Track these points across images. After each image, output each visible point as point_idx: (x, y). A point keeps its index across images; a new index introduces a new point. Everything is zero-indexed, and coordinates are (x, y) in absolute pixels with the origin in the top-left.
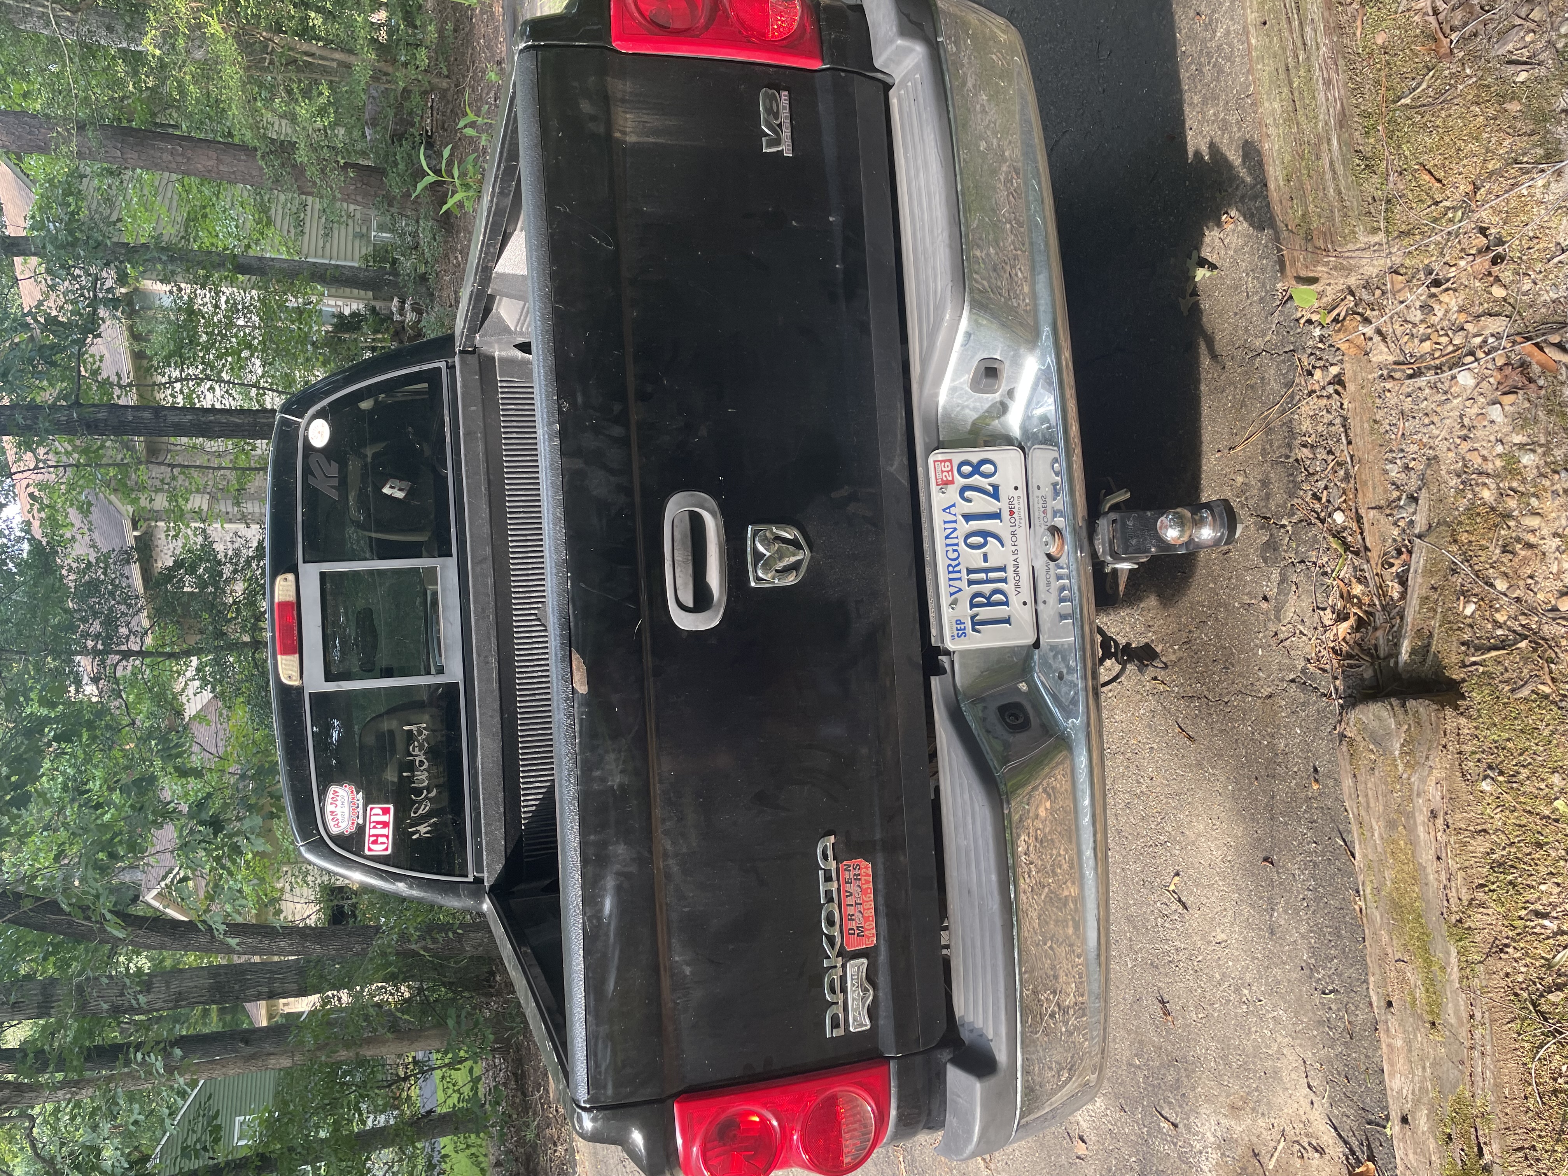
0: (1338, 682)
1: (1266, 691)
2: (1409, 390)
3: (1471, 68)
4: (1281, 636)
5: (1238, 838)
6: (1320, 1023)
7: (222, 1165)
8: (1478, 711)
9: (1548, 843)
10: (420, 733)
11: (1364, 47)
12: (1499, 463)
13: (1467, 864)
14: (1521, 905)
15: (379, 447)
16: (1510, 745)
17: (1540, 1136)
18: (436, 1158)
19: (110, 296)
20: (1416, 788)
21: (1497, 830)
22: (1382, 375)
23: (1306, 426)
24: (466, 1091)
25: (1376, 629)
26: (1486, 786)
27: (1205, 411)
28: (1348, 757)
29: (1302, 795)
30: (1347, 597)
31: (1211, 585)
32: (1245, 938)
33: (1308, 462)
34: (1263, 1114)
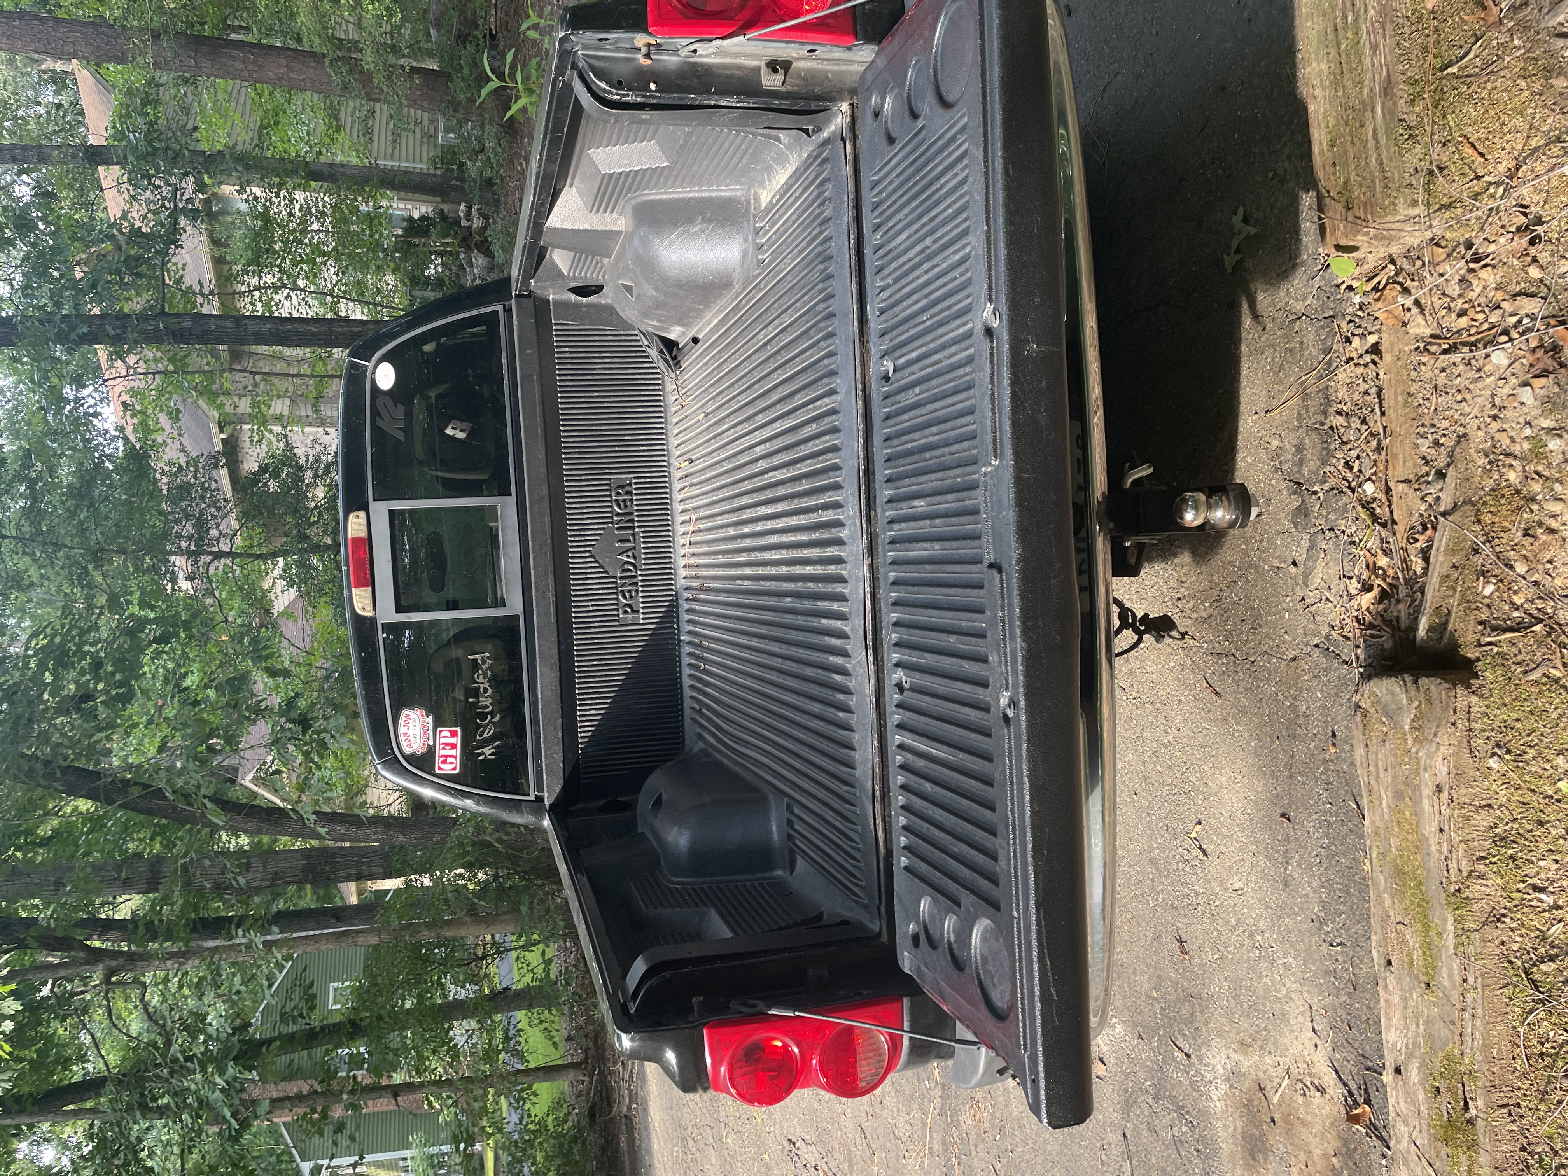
0: (1359, 651)
1: (1291, 654)
2: (1444, 365)
3: (1520, 38)
4: (1308, 601)
5: (1258, 793)
6: (1327, 972)
7: (318, 1029)
8: (1491, 690)
9: (1549, 822)
10: (484, 662)
11: (1414, 11)
12: (1526, 446)
13: (1469, 837)
14: (1519, 878)
15: (441, 389)
16: (1518, 725)
17: (1525, 1095)
18: (512, 1032)
19: (190, 206)
20: (1423, 762)
21: (1502, 805)
22: (1418, 348)
23: (1343, 393)
24: (540, 970)
25: (1398, 601)
26: (1493, 763)
27: (1244, 372)
28: (1361, 727)
29: (1320, 757)
30: (1373, 568)
31: (1243, 546)
32: (1260, 887)
33: (1342, 430)
34: (1270, 1052)
